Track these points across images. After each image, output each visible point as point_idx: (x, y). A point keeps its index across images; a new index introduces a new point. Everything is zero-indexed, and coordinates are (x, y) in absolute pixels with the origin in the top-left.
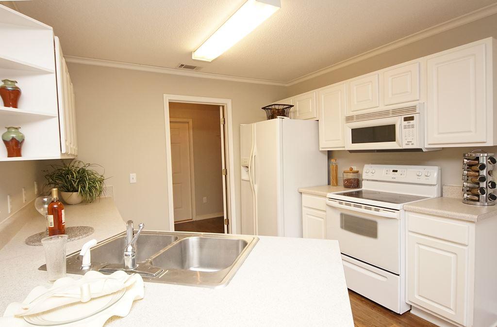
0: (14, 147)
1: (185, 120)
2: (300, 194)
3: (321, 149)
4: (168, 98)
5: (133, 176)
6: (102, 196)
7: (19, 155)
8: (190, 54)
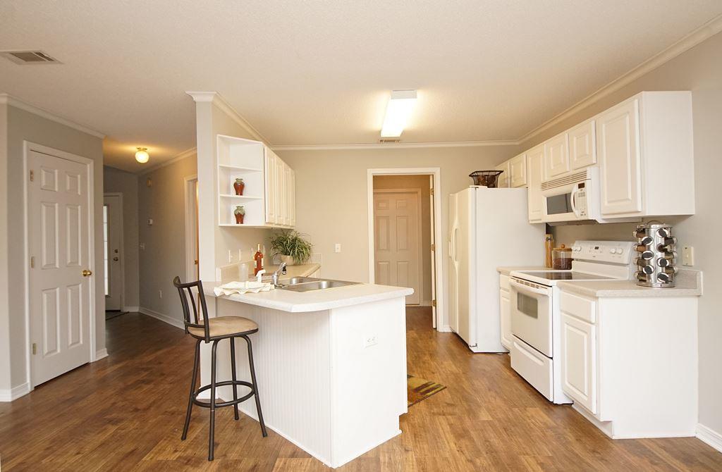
0: (240, 217)
1: (413, 190)
2: (498, 273)
3: (531, 222)
4: (371, 172)
5: (338, 246)
6: (309, 262)
7: (242, 223)
8: (380, 132)
